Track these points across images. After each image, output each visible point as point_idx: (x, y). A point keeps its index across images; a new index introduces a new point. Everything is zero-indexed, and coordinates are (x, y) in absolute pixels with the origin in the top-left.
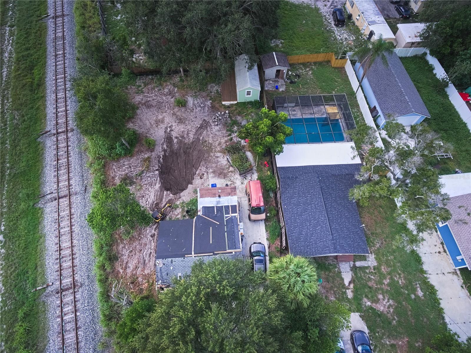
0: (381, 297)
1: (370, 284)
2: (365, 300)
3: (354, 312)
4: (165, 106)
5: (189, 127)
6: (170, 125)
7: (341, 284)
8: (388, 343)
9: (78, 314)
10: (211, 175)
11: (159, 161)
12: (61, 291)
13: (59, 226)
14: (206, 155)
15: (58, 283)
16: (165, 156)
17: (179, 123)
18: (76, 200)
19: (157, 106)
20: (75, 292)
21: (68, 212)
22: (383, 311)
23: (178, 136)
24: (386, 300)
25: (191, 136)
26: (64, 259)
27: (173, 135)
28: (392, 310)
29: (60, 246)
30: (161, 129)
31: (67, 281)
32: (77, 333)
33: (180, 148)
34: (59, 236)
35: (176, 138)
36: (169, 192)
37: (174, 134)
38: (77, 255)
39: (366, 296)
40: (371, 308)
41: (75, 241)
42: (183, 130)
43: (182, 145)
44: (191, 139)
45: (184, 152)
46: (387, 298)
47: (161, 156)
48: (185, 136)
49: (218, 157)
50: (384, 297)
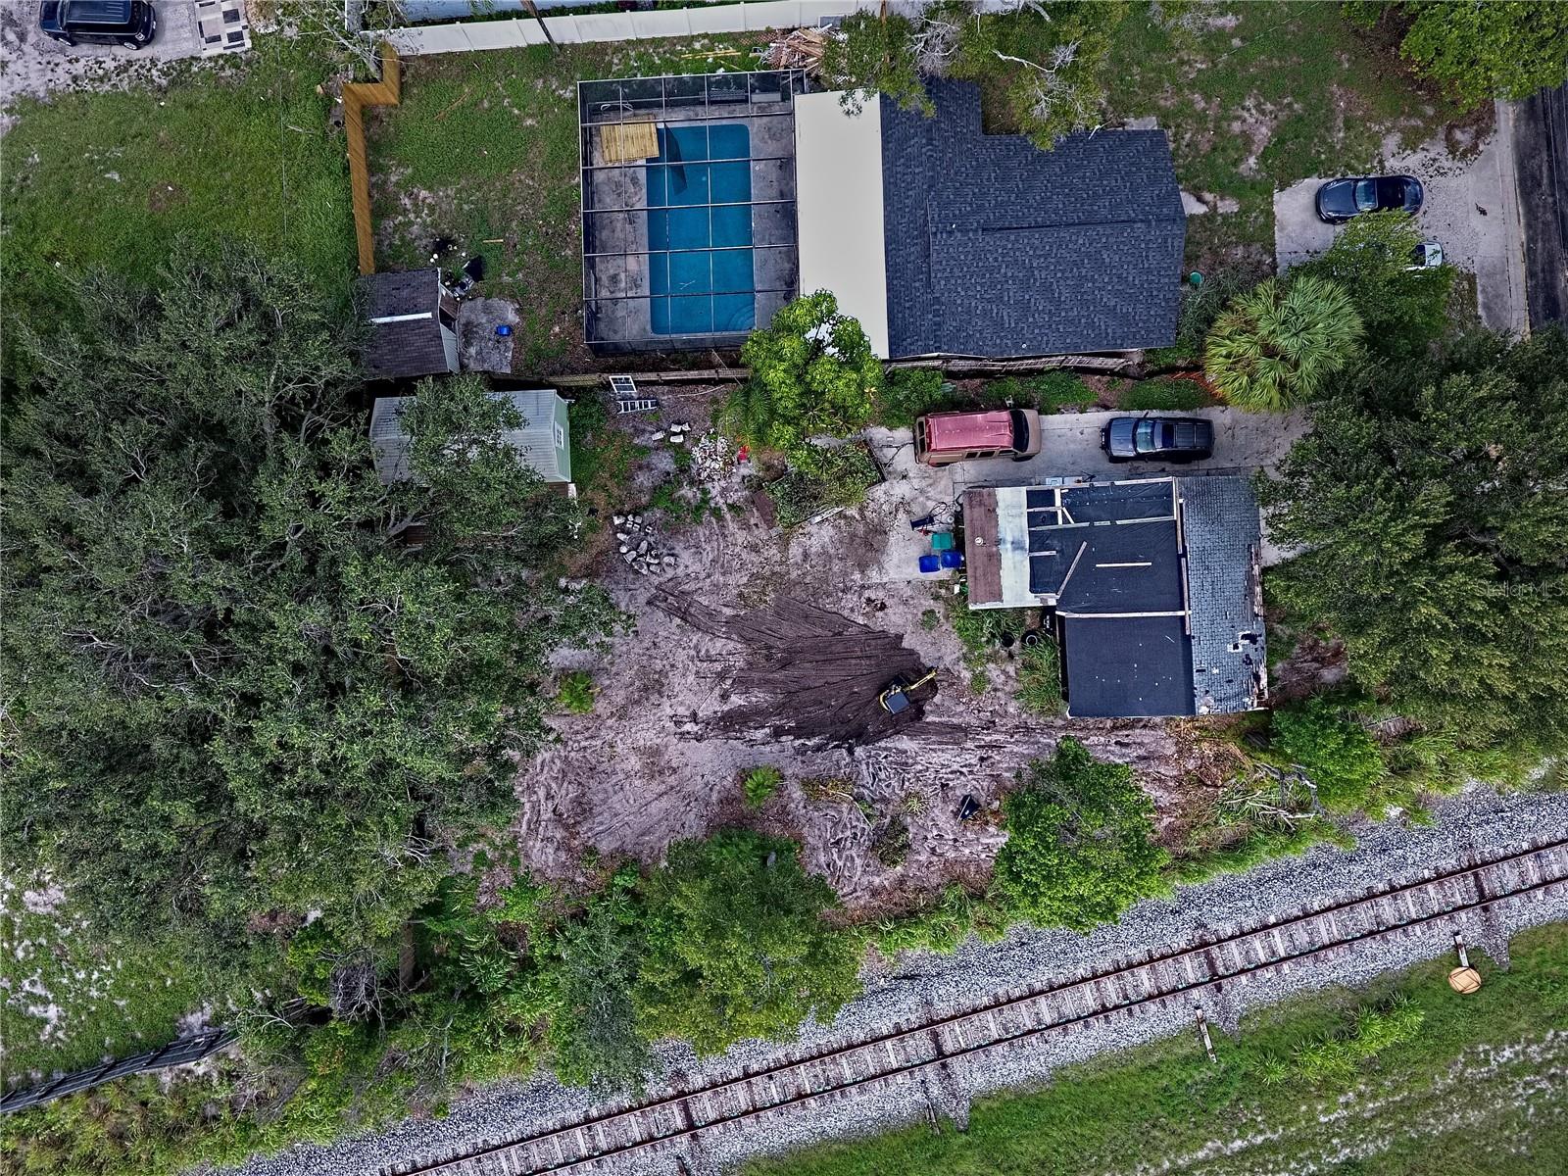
0: (1236, 126)
1: (1205, 148)
2: (1242, 167)
3: (1271, 203)
4: (585, 748)
5: (681, 655)
6: (670, 725)
7: (1202, 224)
8: (1341, 135)
9: (1272, 920)
10: (874, 576)
11: (819, 748)
12: (1215, 980)
13: (1031, 1032)
14: (798, 593)
15: (1195, 993)
16: (798, 732)
17: (660, 694)
18: (946, 998)
19: (583, 780)
20: (1220, 941)
21: (989, 1015)
22: (1273, 130)
23: (717, 691)
24: (1246, 115)
25: (719, 646)
26: (1130, 991)
27: (711, 709)
28: (1269, 107)
29: (1095, 1013)
30: (688, 753)
31: (1191, 968)
32: (1317, 913)
33: (767, 681)
34: (1063, 1024)
35: (724, 697)
36: (927, 708)
37: (710, 706)
38: (1120, 956)
39: (1235, 163)
40: (1263, 158)
41: (1081, 972)
42: (691, 678)
43: (756, 675)
44: (731, 645)
45: (783, 667)
46: (1240, 112)
47: (797, 743)
48: (718, 667)
49: (806, 556)
50: (1238, 118)
